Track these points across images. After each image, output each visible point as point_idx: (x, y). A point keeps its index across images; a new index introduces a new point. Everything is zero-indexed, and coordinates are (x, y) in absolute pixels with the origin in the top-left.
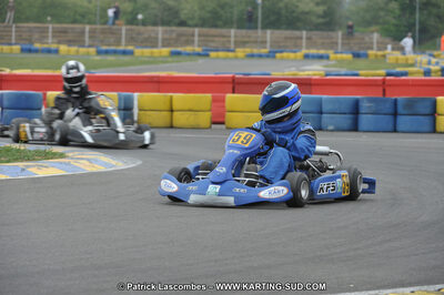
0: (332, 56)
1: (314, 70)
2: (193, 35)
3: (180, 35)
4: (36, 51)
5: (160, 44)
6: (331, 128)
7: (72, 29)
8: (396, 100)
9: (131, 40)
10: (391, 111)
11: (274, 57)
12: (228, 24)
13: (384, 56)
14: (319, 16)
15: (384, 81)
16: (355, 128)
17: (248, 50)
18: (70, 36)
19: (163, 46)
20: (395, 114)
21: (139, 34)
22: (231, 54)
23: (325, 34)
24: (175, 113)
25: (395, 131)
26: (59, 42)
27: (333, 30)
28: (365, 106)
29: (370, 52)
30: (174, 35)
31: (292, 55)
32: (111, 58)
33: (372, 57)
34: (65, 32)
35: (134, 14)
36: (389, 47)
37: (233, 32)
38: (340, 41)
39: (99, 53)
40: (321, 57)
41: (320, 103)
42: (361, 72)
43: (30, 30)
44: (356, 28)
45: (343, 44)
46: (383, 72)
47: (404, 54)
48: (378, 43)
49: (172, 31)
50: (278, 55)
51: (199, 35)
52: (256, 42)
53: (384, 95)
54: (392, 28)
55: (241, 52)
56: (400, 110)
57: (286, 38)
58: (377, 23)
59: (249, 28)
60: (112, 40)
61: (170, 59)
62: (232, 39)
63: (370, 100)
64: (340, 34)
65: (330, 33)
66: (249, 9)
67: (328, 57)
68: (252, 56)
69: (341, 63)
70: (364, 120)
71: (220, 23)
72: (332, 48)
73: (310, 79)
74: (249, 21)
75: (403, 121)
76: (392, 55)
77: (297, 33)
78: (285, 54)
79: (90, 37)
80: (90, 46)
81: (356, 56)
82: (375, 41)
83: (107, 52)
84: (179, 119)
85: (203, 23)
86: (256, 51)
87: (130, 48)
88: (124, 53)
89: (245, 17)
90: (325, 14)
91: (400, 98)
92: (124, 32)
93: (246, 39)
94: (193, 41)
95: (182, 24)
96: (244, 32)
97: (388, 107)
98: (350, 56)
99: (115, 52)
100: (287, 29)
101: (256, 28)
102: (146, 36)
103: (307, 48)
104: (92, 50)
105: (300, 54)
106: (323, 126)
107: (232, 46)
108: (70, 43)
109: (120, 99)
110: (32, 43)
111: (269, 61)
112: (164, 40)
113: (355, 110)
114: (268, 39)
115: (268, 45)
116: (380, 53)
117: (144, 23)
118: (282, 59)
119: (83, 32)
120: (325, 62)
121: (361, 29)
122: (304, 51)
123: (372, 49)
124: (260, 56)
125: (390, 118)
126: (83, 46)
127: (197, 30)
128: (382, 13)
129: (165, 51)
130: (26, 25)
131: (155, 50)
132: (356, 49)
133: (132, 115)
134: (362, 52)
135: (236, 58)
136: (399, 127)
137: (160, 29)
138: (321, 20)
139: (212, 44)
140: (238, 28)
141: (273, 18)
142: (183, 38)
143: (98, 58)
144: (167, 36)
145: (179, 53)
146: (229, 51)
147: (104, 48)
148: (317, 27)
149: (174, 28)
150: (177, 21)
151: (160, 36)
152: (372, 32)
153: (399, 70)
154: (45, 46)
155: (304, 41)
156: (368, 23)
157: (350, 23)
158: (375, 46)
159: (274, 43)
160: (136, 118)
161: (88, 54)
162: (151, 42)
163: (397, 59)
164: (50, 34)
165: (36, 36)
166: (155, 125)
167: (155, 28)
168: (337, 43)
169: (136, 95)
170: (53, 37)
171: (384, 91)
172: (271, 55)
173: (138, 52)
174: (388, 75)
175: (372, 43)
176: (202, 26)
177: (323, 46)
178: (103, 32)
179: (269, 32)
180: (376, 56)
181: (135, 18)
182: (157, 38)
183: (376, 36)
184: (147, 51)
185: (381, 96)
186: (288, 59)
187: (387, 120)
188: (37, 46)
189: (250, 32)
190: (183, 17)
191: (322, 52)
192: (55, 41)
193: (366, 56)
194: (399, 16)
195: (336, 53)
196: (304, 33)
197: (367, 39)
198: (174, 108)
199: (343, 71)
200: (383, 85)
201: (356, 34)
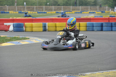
0: (96, 12)
1: (92, 16)
2: (61, 8)
3: (58, 8)
4: (22, 13)
5: (53, 10)
6: (96, 30)
7: (31, 7)
8: (112, 23)
9: (46, 9)
10: (111, 26)
11: (82, 13)
12: (70, 5)
13: (109, 12)
14: (93, 3)
15: (109, 18)
16: (102, 30)
17: (75, 11)
18: (31, 9)
19: (54, 11)
20: (112, 26)
21: (48, 8)
22: (71, 12)
23: (94, 7)
24: (57, 28)
25: (112, 31)
26: (28, 11)
27: (96, 6)
28: (104, 25)
29: (106, 11)
30: (57, 8)
31: (86, 12)
32: (41, 14)
33: (106, 12)
34: (29, 8)
35: (47, 3)
36: (110, 10)
37: (71, 7)
38: (98, 9)
39: (38, 13)
40: (93, 13)
41: (93, 24)
42: (103, 16)
43: (21, 7)
44: (102, 5)
45: (99, 9)
46: (109, 16)
47: (114, 11)
48: (107, 9)
49: (56, 7)
50: (83, 12)
51: (63, 8)
52: (77, 9)
53: (109, 22)
54: (111, 5)
55: (73, 12)
56: (113, 25)
57: (85, 8)
58: (107, 4)
59: (75, 6)
60: (41, 10)
61: (56, 14)
62: (71, 9)
63: (105, 23)
64: (98, 7)
65: (96, 7)
66: (75, 1)
67: (95, 13)
68: (76, 13)
69: (98, 14)
70: (104, 28)
71: (68, 5)
72: (96, 10)
73: (91, 18)
74: (75, 4)
75: (114, 28)
76: (111, 12)
77: (87, 7)
78: (84, 12)
79: (36, 9)
80: (36, 11)
81: (102, 12)
82: (107, 8)
83: (40, 13)
84: (58, 29)
85: (64, 5)
86: (77, 12)
87: (46, 11)
88: (44, 13)
89: (74, 3)
90: (94, 2)
91: (113, 22)
92: (44, 8)
93: (75, 9)
94: (61, 10)
95: (59, 5)
96: (74, 7)
97: (110, 25)
98: (101, 12)
99: (42, 13)
100: (85, 6)
101: (77, 6)
102: (50, 8)
103: (90, 11)
104: (36, 12)
105: (88, 12)
106: (94, 30)
107: (71, 10)
108: (31, 10)
109: (43, 24)
110: (21, 11)
111: (80, 14)
112: (54, 9)
113: (102, 26)
114: (80, 9)
115: (80, 10)
116: (108, 11)
117: (49, 5)
118: (84, 13)
119: (34, 8)
120: (94, 14)
121: (103, 5)
122: (89, 11)
123: (106, 10)
124: (78, 13)
125: (111, 27)
126: (34, 11)
127: (62, 7)
128: (108, 2)
129: (55, 12)
130: (20, 6)
131: (52, 12)
132: (102, 11)
133: (46, 28)
134: (104, 11)
135: (72, 13)
136: (113, 30)
137: (53, 7)
138: (93, 4)
139: (66, 10)
140: (73, 6)
141: (81, 3)
142: (59, 9)
143: (38, 14)
144: (55, 8)
145: (58, 13)
146: (70, 12)
147: (39, 12)
148: (92, 5)
149: (57, 6)
150: (57, 4)
151: (53, 8)
152: (106, 6)
153: (113, 15)
154: (25, 11)
155: (89, 9)
156: (105, 4)
157: (100, 4)
158: (107, 10)
159: (82, 9)
160: (47, 29)
161: (35, 13)
162: (51, 10)
163: (112, 13)
164: (26, 8)
165: (22, 9)
166: (52, 30)
167: (52, 6)
168: (97, 9)
169: (47, 23)
170: (26, 9)
171: (109, 21)
172: (81, 12)
173: (48, 12)
174: (110, 17)
175: (106, 9)
176: (64, 6)
177: (94, 10)
178: (39, 8)
179: (80, 7)
180: (107, 12)
181: (47, 4)
182: (52, 9)
183: (107, 7)
184: (50, 12)
185: (108, 22)
186: (85, 13)
187: (110, 28)
188: (23, 11)
189: (76, 7)
190: (59, 3)
191: (94, 11)
192: (27, 10)
193: (105, 12)
194: (113, 2)
195: (97, 12)
196: (89, 7)
197: (105, 8)
198: (57, 26)
199: (99, 16)
200: (109, 19)
201: (102, 7)
